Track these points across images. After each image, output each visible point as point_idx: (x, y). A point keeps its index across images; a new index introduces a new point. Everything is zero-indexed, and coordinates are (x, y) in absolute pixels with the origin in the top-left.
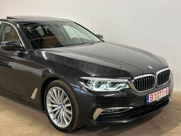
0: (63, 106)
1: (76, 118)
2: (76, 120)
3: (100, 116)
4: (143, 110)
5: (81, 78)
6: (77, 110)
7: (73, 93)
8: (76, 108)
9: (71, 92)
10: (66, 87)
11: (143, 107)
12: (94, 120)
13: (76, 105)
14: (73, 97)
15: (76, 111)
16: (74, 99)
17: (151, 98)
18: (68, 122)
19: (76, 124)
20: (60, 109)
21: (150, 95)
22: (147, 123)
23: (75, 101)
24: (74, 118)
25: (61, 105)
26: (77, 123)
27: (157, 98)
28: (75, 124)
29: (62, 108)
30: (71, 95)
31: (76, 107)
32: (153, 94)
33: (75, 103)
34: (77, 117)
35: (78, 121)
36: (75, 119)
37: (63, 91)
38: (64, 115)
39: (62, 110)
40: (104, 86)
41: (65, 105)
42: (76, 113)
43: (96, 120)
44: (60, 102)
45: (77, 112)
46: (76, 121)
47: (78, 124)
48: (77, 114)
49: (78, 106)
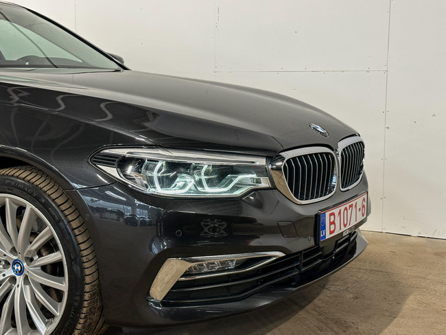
0: (25, 264)
1: (86, 304)
2: (84, 310)
3: (178, 285)
4: (305, 264)
5: (107, 151)
6: (87, 272)
7: (71, 210)
8: (86, 265)
9: (63, 207)
10: (45, 189)
11: (308, 253)
12: (157, 304)
13: (84, 253)
14: (74, 225)
15: (83, 276)
16: (77, 232)
17: (331, 223)
18: (46, 324)
19: (83, 327)
20: (13, 279)
21: (327, 214)
22: (302, 314)
23: (80, 239)
24: (76, 304)
25: (16, 262)
26: (85, 322)
27: (345, 226)
28: (79, 326)
29: (21, 272)
30: (66, 216)
31: (84, 259)
32: (336, 211)
33: (83, 247)
34: (87, 296)
35: (91, 312)
36: (81, 306)
37: (29, 206)
38: (28, 300)
39: (20, 279)
40: (188, 180)
41: (32, 260)
42: (83, 284)
43: (165, 302)
44: (14, 251)
45: (88, 279)
46: (83, 316)
47: (90, 324)
48: (87, 288)
49: (90, 257)
